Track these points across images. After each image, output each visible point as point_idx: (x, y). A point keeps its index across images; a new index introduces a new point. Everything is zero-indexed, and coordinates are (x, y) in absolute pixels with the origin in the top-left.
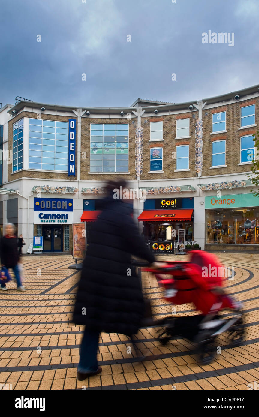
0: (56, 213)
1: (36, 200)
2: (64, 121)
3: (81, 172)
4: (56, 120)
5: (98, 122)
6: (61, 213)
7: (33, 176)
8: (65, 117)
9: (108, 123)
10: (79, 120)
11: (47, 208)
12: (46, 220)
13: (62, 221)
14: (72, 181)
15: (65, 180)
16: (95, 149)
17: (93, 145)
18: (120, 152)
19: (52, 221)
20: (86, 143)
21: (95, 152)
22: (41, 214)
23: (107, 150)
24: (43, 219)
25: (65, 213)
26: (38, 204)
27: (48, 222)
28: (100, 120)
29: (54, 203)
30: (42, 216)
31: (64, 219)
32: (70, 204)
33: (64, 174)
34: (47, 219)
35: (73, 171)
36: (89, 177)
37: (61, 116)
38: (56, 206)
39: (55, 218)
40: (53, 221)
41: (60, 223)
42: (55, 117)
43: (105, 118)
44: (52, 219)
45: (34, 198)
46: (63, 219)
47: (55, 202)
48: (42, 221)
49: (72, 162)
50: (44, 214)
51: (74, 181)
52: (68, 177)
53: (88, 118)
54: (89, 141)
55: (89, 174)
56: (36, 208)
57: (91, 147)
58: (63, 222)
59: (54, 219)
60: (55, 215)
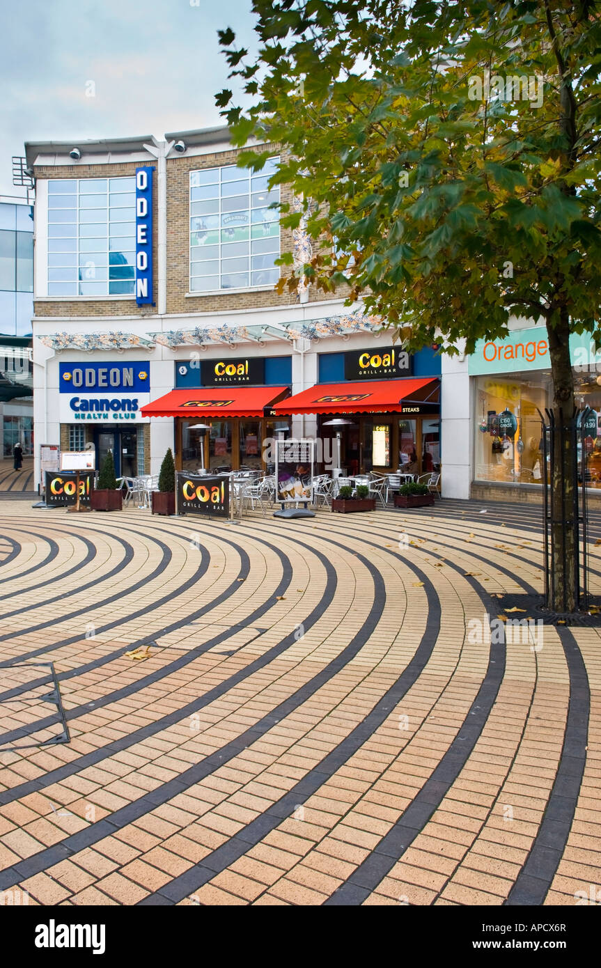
0: (110, 396)
1: (65, 367)
2: (127, 174)
3: (168, 293)
4: (108, 175)
5: (206, 166)
6: (121, 396)
7: (58, 313)
8: (128, 165)
9: (231, 162)
10: (162, 168)
11: (87, 385)
12: (86, 413)
13: (123, 416)
14: (145, 317)
15: (129, 317)
16: (201, 234)
17: (197, 224)
18: (260, 233)
19: (100, 415)
20: (180, 222)
21: (201, 241)
22: (76, 400)
23: (230, 233)
24: (80, 412)
25: (131, 396)
26: (67, 376)
27: (91, 418)
28: (212, 158)
29: (104, 374)
30: (78, 404)
31: (129, 409)
32: (142, 375)
33: (129, 303)
34: (89, 412)
35: (145, 295)
36: (188, 305)
37: (120, 164)
38: (107, 381)
39: (108, 410)
40: (102, 417)
41: (119, 421)
42: (107, 168)
43: (224, 152)
44: (100, 412)
45: (60, 363)
46: (127, 412)
47: (105, 370)
48: (77, 417)
49: (142, 271)
50: (82, 401)
51: (151, 317)
52: (139, 309)
53: (182, 158)
54: (185, 216)
55: (187, 298)
56: (66, 387)
57: (193, 229)
58: (127, 416)
59: (105, 412)
60: (106, 401)
